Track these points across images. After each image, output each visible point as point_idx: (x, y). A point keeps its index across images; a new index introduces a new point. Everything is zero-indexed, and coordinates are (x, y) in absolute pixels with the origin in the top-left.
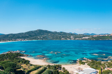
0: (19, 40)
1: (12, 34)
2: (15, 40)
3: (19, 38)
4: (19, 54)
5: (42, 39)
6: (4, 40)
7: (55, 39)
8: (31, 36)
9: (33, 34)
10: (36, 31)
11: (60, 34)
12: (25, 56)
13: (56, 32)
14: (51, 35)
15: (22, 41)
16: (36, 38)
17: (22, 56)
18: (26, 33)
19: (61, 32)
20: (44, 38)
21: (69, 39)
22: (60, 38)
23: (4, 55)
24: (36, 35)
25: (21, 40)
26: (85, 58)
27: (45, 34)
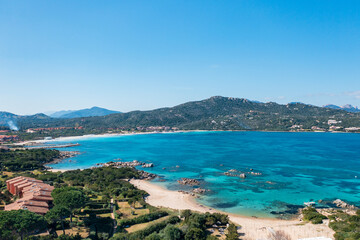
0: (154, 131)
1: (138, 112)
2: (144, 131)
3: (155, 122)
4: (129, 170)
5: (224, 128)
6: (115, 129)
7: (267, 127)
8: (190, 117)
9: (197, 112)
10: (207, 102)
11: (289, 112)
12: (144, 178)
13: (275, 104)
14: (255, 114)
15: (164, 132)
16: (204, 124)
17: (136, 178)
18: (176, 108)
19: (292, 105)
20: (229, 123)
21: (318, 130)
22: (286, 125)
23: (91, 171)
24: (207, 116)
25: (161, 131)
26: (338, 201)
27: (236, 112)
